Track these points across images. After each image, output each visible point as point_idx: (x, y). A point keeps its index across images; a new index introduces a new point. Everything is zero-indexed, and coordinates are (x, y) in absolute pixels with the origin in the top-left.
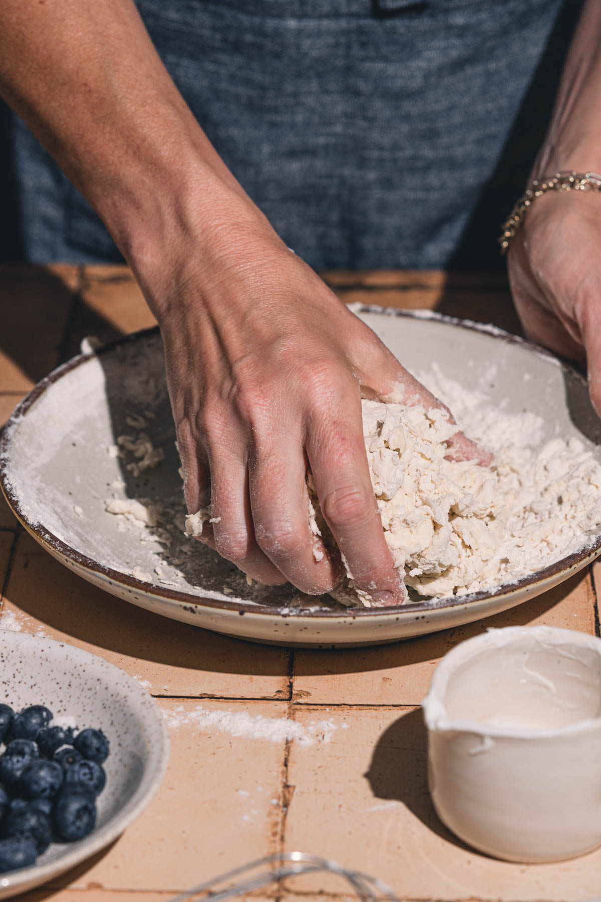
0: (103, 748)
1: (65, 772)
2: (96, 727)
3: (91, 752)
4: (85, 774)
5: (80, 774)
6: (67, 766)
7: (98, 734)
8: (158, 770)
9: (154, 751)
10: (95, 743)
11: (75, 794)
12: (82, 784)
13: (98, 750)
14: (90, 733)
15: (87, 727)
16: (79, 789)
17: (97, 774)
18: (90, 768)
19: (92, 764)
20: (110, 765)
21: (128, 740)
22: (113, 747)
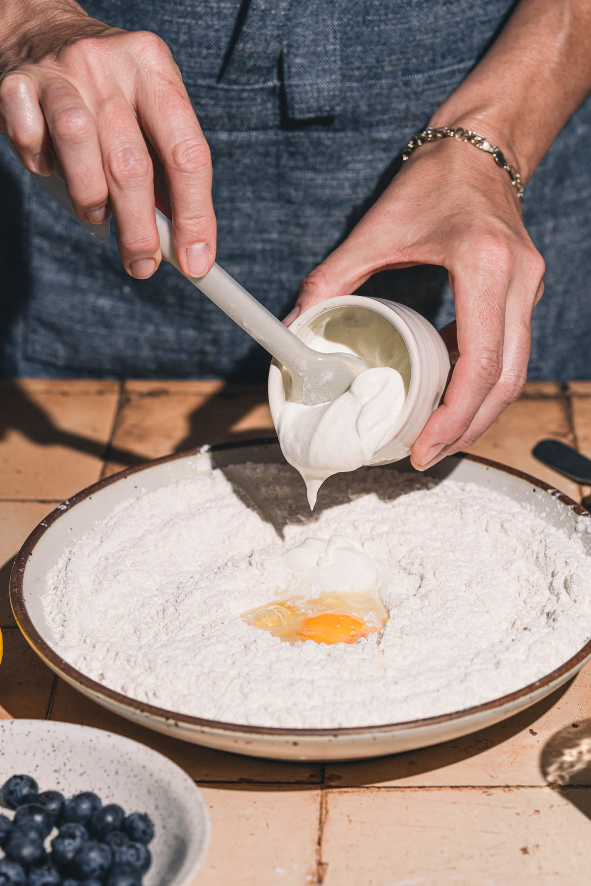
0: (148, 831)
1: (113, 854)
2: (142, 810)
3: (138, 834)
4: (132, 855)
5: (127, 854)
6: (115, 848)
7: (144, 818)
8: (200, 850)
9: (196, 832)
10: (141, 826)
11: (123, 874)
12: (129, 864)
13: (144, 832)
14: (136, 817)
15: (133, 811)
16: (127, 869)
17: (143, 854)
18: (137, 850)
19: (139, 845)
20: (156, 847)
21: (172, 823)
22: (158, 830)
